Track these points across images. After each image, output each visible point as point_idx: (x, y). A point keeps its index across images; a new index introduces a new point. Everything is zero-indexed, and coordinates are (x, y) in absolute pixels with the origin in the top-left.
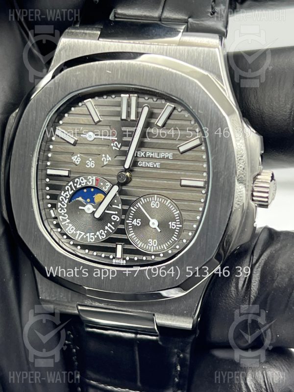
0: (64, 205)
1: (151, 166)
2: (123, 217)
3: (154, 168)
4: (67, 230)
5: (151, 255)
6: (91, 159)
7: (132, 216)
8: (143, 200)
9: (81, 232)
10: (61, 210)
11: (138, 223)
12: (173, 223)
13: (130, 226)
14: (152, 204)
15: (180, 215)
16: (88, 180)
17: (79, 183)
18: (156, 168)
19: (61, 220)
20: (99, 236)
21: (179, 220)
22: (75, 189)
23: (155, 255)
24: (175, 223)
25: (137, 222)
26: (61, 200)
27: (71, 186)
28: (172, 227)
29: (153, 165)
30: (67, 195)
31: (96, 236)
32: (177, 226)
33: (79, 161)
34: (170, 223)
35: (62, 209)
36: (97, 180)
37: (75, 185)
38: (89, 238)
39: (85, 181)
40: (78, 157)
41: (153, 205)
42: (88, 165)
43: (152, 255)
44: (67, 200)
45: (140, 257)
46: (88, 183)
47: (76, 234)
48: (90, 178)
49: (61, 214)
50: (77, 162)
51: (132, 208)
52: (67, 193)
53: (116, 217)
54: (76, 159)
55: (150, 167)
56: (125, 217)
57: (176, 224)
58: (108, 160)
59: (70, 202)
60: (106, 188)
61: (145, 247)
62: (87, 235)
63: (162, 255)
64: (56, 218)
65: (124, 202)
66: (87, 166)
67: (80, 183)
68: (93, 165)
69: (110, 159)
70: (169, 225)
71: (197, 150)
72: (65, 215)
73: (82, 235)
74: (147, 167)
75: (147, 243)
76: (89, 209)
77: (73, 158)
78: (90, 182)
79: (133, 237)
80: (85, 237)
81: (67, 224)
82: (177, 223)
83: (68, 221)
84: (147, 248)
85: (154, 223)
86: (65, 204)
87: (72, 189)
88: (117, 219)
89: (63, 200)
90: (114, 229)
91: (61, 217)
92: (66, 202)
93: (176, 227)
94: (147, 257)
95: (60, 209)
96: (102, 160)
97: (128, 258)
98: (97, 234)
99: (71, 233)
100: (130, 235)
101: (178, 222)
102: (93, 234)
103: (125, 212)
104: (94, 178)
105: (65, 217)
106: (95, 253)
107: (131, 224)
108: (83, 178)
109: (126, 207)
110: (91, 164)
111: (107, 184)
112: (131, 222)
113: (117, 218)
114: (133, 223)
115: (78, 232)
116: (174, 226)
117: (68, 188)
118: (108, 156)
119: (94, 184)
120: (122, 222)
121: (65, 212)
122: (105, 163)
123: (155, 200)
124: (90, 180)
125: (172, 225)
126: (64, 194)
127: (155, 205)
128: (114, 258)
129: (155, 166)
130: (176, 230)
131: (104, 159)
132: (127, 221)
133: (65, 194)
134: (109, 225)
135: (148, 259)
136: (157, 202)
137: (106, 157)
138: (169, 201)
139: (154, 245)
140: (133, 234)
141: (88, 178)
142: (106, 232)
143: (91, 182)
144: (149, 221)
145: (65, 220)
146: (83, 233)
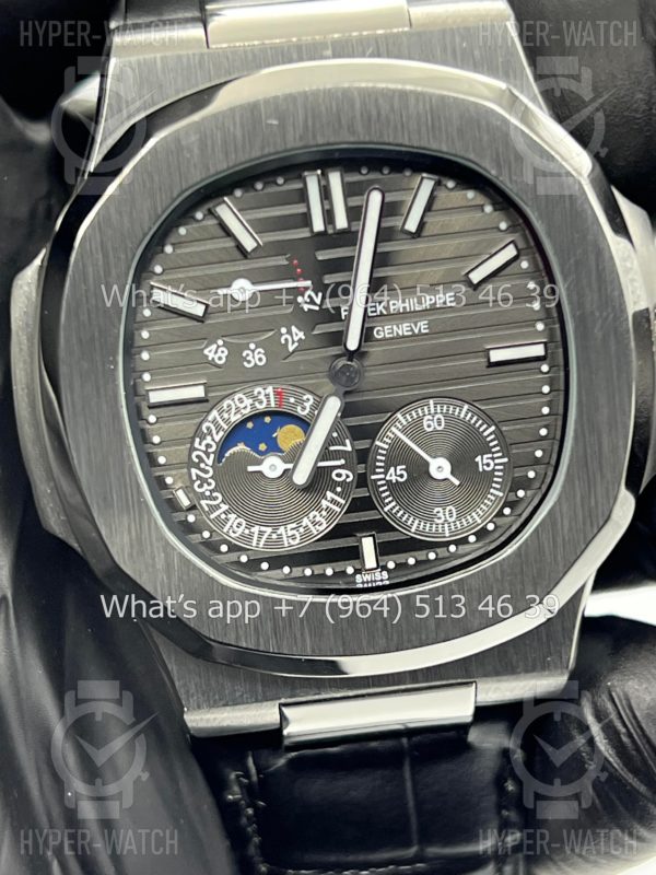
0: (206, 472)
1: (406, 334)
2: (361, 469)
3: (414, 335)
4: (225, 530)
5: (447, 544)
6: (252, 346)
7: (381, 461)
8: (401, 418)
9: (263, 529)
10: (200, 486)
11: (402, 476)
12: (485, 456)
13: (383, 485)
14: (425, 424)
15: (499, 434)
16: (255, 398)
17: (233, 411)
18: (420, 334)
19: (207, 509)
20: (310, 526)
21: (498, 448)
22: (226, 427)
23: (457, 543)
24: (490, 456)
25: (397, 474)
26: (197, 460)
27: (214, 421)
28: (485, 467)
29: (412, 330)
30: (208, 446)
31: (301, 530)
32: (497, 461)
33: (224, 356)
34: (478, 459)
35: (203, 481)
36: (278, 394)
37: (226, 416)
38: (285, 539)
39: (248, 402)
40: (218, 347)
41: (430, 424)
42: (249, 362)
43: (449, 543)
44: (212, 456)
45: (421, 555)
46: (257, 404)
47: (251, 535)
48: (259, 393)
49: (203, 496)
50: (220, 358)
51: (378, 443)
52: (208, 440)
53: (344, 472)
54: (216, 352)
55: (404, 337)
56: (366, 468)
57: (493, 459)
58: (296, 339)
59: (220, 461)
60: (304, 408)
61: (427, 529)
62: (279, 532)
63: (472, 539)
64: (192, 508)
65: (357, 433)
66: (245, 364)
67: (238, 410)
68: (260, 359)
69: (301, 335)
70: (477, 463)
71: (512, 272)
72: (214, 494)
73: (266, 536)
74: (398, 337)
75: (430, 518)
76: (273, 467)
77: (206, 352)
78: (261, 402)
79: (394, 511)
80: (274, 536)
81: (223, 516)
82: (495, 455)
83: (225, 507)
84: (434, 529)
85: (440, 468)
86: (207, 468)
87: (219, 429)
88: (348, 476)
89: (201, 460)
90: (343, 502)
91: (203, 502)
92: (210, 462)
93: (496, 465)
94: (438, 550)
95: (199, 482)
96: (283, 342)
97: (391, 565)
98: (304, 524)
99: (237, 535)
100: (386, 509)
101: (497, 452)
102: (294, 525)
103: (363, 456)
104: (270, 390)
105: (215, 499)
106: (308, 572)
107: (383, 482)
108: (243, 397)
109: (363, 444)
110: (257, 357)
111: (305, 398)
112: (382, 476)
113: (346, 475)
114: (388, 478)
115: (256, 529)
116: (488, 465)
117: (208, 428)
118: (294, 329)
119: (273, 405)
120: (362, 481)
121: (212, 487)
122: (291, 348)
123: (432, 411)
124: (262, 397)
125: (484, 462)
126: (200, 444)
127: (434, 424)
128: (357, 571)
129: (416, 331)
130: (496, 473)
131: (286, 340)
132: (373, 477)
133: (204, 443)
134: (329, 495)
135: (440, 556)
136: (437, 416)
137: (289, 332)
138: (466, 407)
139: (450, 520)
140: (394, 504)
141: (256, 393)
142: (324, 513)
143: (265, 400)
144: (427, 464)
145: (217, 507)
146: (269, 530)
